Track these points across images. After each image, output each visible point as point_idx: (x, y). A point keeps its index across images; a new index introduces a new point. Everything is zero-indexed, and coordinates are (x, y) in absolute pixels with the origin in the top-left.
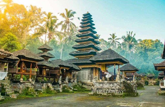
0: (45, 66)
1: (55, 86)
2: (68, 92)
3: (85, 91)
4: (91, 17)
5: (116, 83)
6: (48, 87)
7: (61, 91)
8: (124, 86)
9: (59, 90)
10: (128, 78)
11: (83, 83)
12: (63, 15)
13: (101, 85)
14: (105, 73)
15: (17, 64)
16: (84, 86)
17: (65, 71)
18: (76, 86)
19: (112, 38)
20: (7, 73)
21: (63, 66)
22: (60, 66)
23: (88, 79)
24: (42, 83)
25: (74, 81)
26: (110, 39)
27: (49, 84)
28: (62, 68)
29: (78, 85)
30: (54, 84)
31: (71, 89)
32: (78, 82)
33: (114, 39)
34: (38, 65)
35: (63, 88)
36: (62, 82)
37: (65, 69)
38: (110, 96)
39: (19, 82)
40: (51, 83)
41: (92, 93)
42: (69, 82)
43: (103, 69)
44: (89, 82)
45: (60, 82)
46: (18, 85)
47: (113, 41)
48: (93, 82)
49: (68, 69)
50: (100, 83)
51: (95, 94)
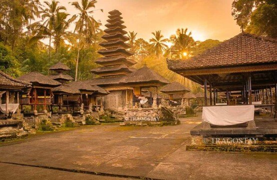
0: (63, 92)
1: (76, 117)
2: (93, 124)
3: (116, 121)
4: (121, 16)
5: (152, 110)
6: (68, 119)
7: (84, 123)
8: (163, 113)
9: (81, 122)
10: (175, 102)
11: (112, 112)
12: (76, 5)
13: (135, 113)
14: (140, 98)
15: (29, 92)
16: (114, 115)
17: (87, 97)
18: (103, 115)
19: (156, 40)
20: (18, 104)
21: (85, 90)
22: (81, 90)
23: (119, 106)
24: (59, 114)
25: (99, 110)
26: (153, 40)
27: (69, 116)
28: (83, 93)
29: (106, 114)
30: (75, 114)
31: (97, 120)
32: (105, 110)
33: (159, 41)
34: (53, 92)
35: (87, 119)
36: (85, 111)
37: (87, 95)
38: (146, 125)
39: (33, 114)
40: (70, 113)
41: (123, 124)
42: (94, 110)
43: (136, 93)
44: (120, 109)
45: (82, 111)
46: (32, 118)
47: (158, 44)
48: (125, 109)
49: (91, 93)
50: (133, 111)
51: (128, 125)
